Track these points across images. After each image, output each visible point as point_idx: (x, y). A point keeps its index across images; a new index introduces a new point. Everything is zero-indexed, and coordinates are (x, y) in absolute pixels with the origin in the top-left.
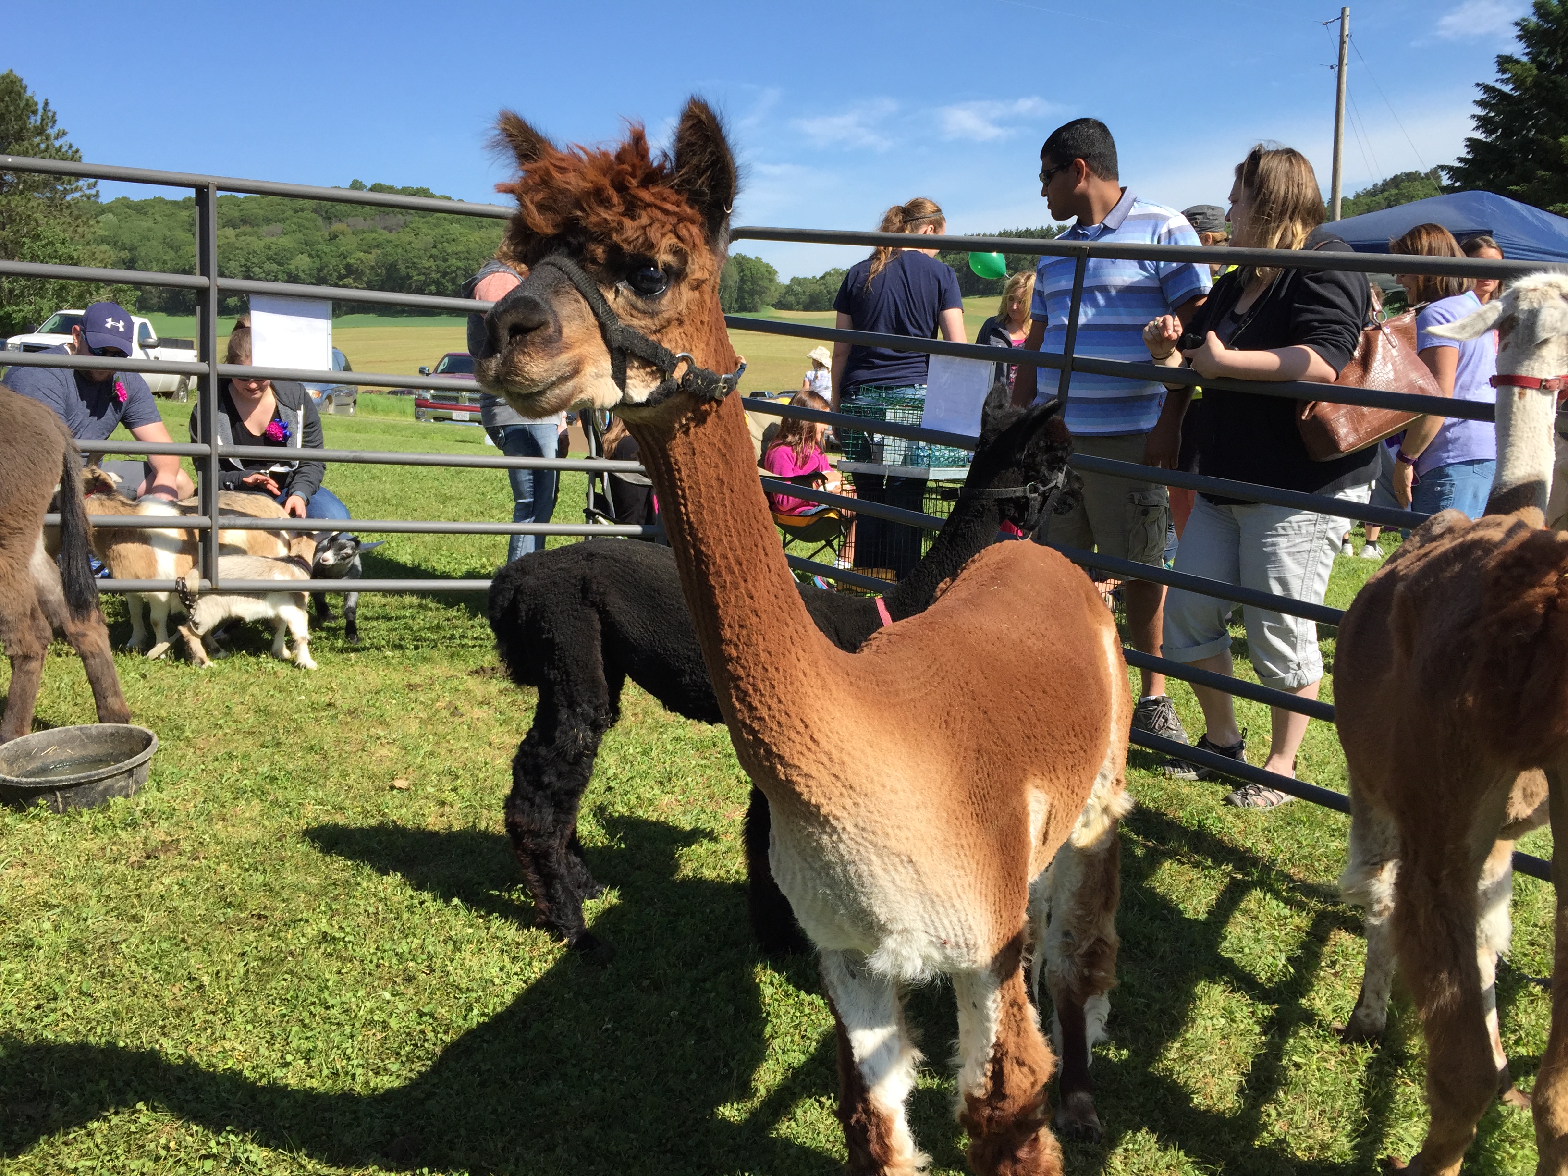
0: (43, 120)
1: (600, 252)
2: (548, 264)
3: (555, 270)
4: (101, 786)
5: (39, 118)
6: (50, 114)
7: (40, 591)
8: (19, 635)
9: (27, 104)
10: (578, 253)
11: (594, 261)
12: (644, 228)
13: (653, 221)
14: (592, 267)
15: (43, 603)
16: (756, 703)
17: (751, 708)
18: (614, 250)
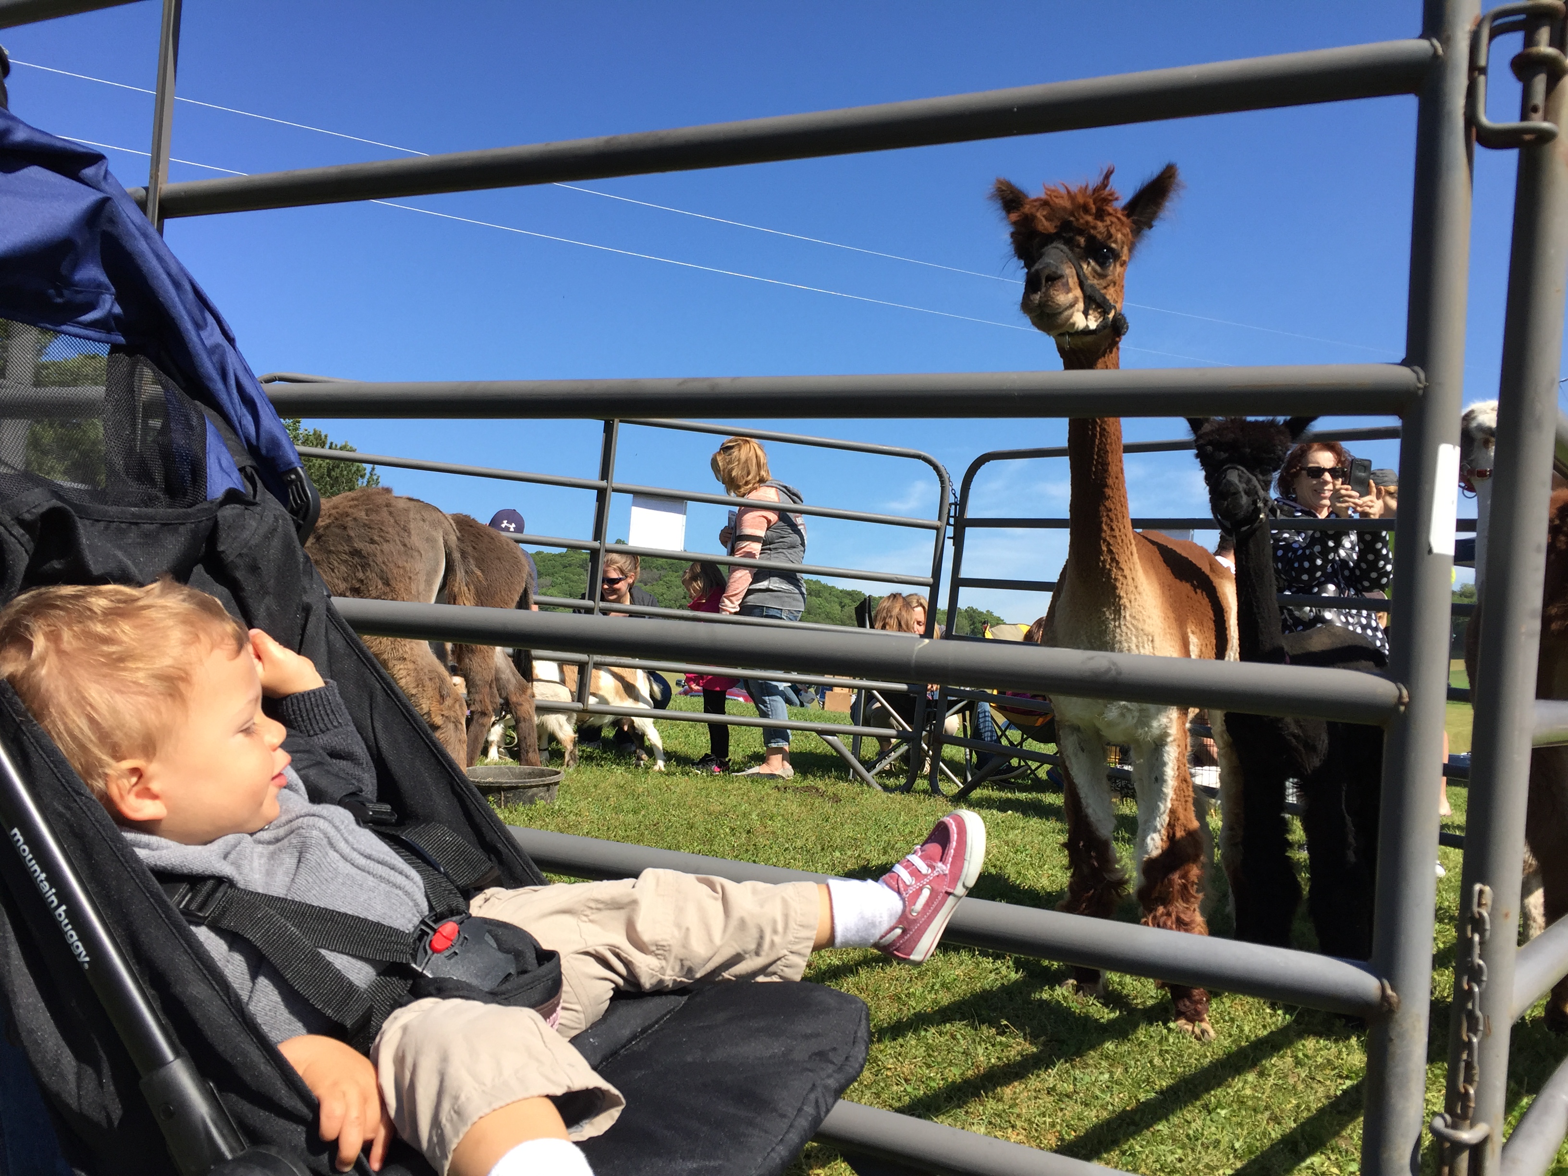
0: (368, 482)
1: (1082, 241)
2: (1055, 248)
3: (1058, 251)
4: (530, 792)
5: (365, 480)
6: (375, 477)
7: (497, 671)
8: (481, 696)
9: (358, 470)
10: (1070, 243)
11: (1079, 246)
12: (1107, 226)
13: (1112, 222)
14: (1077, 250)
15: (497, 679)
16: (1114, 527)
17: (1112, 529)
18: (1091, 239)
